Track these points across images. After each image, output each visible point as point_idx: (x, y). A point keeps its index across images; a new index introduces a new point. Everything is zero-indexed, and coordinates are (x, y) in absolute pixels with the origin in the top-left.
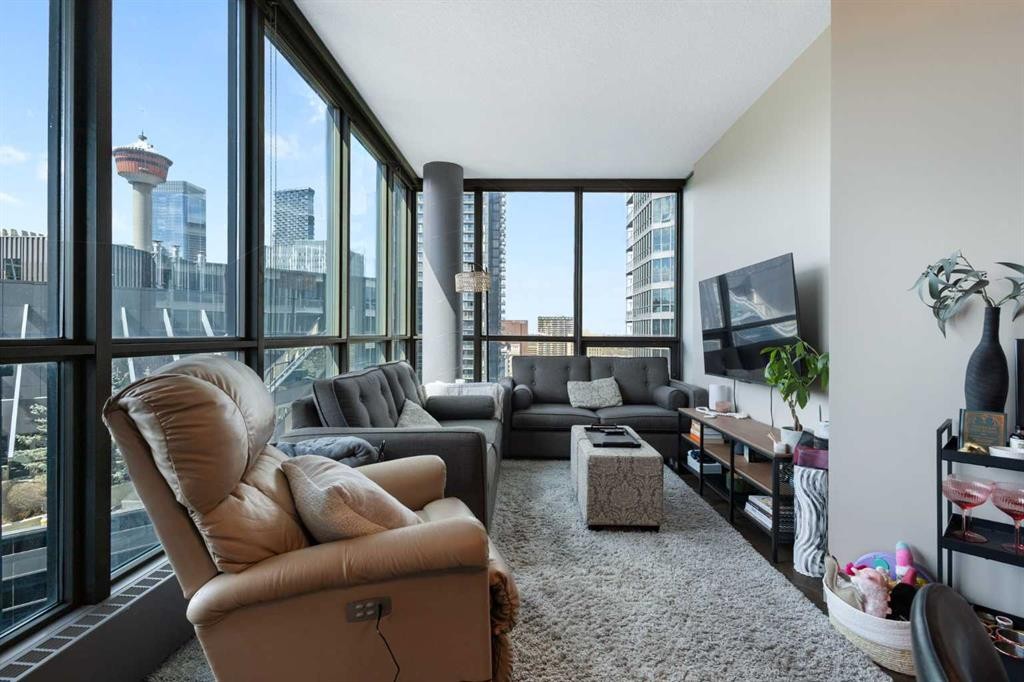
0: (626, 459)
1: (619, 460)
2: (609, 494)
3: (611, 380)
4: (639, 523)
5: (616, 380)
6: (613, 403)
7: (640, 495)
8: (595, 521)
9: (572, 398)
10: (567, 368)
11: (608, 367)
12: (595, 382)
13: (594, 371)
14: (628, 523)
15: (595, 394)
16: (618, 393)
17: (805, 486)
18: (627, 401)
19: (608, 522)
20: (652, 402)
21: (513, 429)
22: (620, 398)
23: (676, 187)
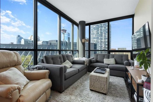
0: (98, 76)
1: (96, 76)
2: (94, 83)
3: (114, 59)
4: (101, 92)
5: (115, 59)
6: (113, 63)
7: (101, 85)
8: (91, 89)
9: (104, 62)
10: (104, 56)
11: (113, 56)
12: (110, 59)
13: (110, 57)
14: (98, 91)
15: (109, 61)
16: (114, 61)
17: (146, 95)
18: (117, 63)
19: (93, 89)
20: (123, 64)
21: (91, 67)
22: (115, 63)
23: (132, 16)
